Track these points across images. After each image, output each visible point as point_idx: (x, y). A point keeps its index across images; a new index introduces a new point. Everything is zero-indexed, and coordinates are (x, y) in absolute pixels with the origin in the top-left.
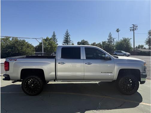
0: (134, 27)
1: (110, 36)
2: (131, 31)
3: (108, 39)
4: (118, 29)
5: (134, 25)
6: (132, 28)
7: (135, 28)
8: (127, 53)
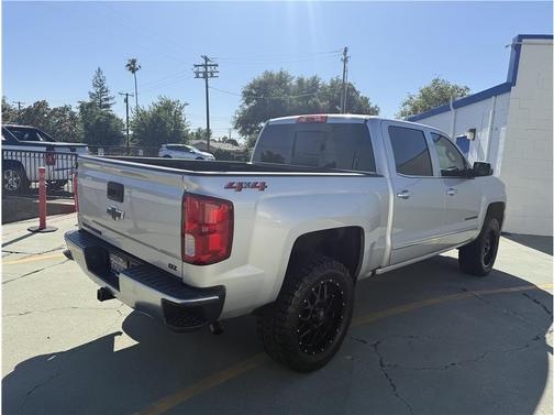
0: (206, 66)
1: (99, 83)
2: (198, 77)
3: (92, 95)
4: (134, 62)
5: (206, 59)
6: (202, 69)
7: (209, 68)
8: (204, 153)
